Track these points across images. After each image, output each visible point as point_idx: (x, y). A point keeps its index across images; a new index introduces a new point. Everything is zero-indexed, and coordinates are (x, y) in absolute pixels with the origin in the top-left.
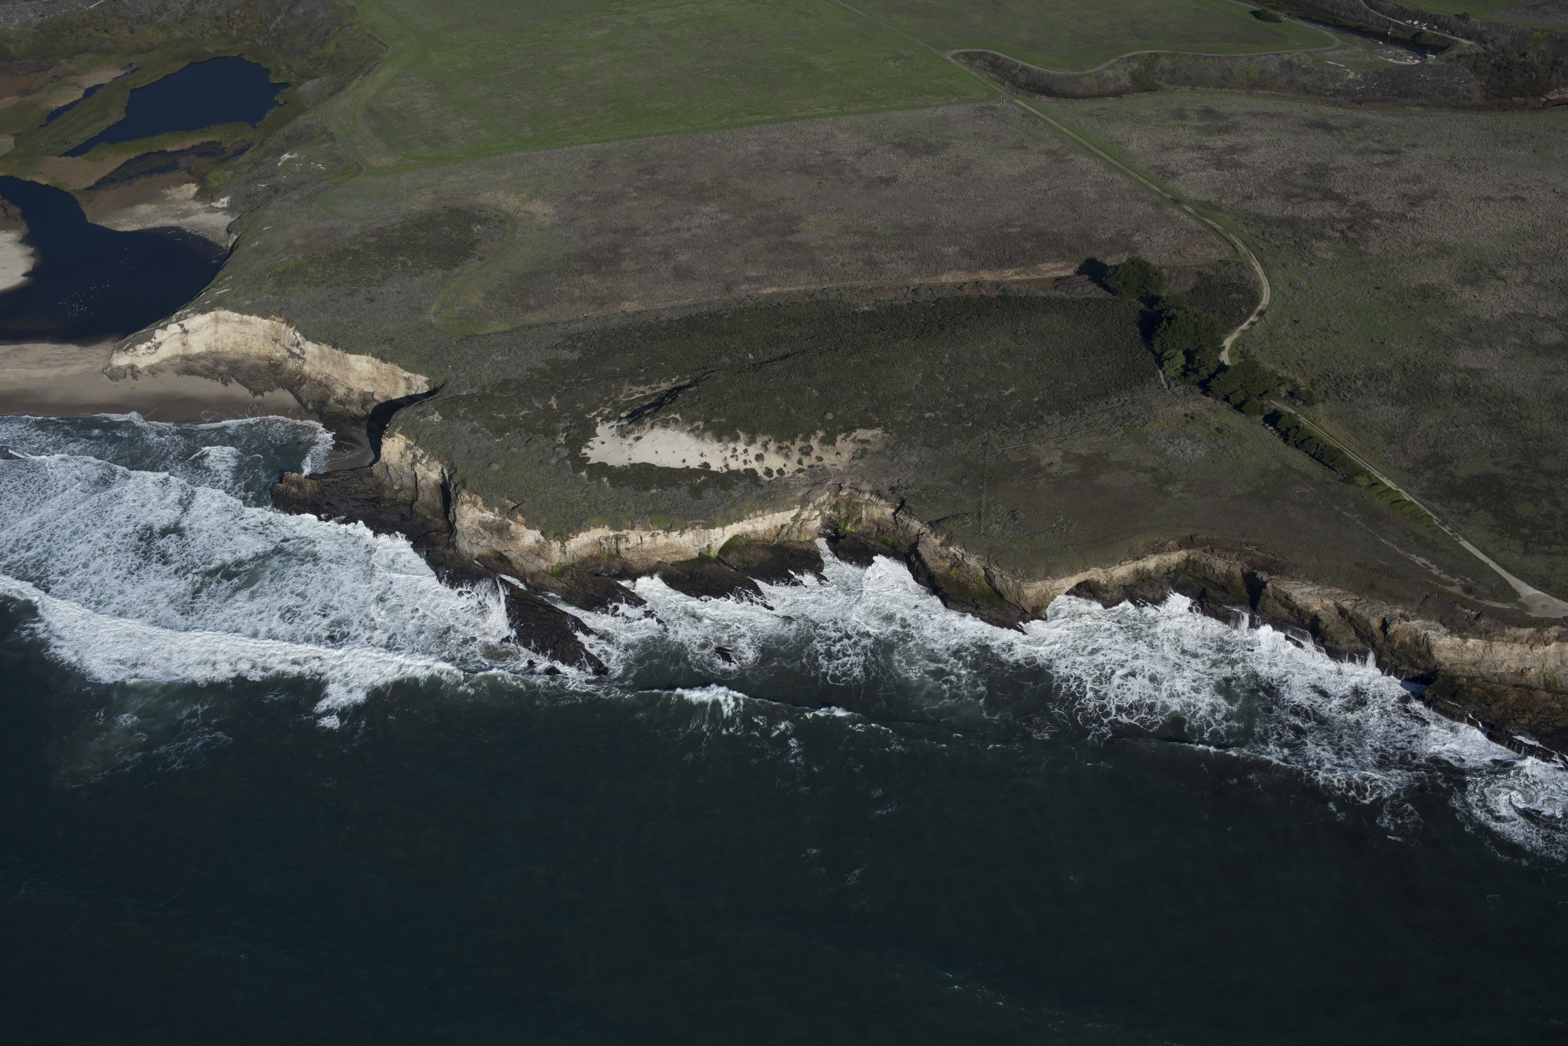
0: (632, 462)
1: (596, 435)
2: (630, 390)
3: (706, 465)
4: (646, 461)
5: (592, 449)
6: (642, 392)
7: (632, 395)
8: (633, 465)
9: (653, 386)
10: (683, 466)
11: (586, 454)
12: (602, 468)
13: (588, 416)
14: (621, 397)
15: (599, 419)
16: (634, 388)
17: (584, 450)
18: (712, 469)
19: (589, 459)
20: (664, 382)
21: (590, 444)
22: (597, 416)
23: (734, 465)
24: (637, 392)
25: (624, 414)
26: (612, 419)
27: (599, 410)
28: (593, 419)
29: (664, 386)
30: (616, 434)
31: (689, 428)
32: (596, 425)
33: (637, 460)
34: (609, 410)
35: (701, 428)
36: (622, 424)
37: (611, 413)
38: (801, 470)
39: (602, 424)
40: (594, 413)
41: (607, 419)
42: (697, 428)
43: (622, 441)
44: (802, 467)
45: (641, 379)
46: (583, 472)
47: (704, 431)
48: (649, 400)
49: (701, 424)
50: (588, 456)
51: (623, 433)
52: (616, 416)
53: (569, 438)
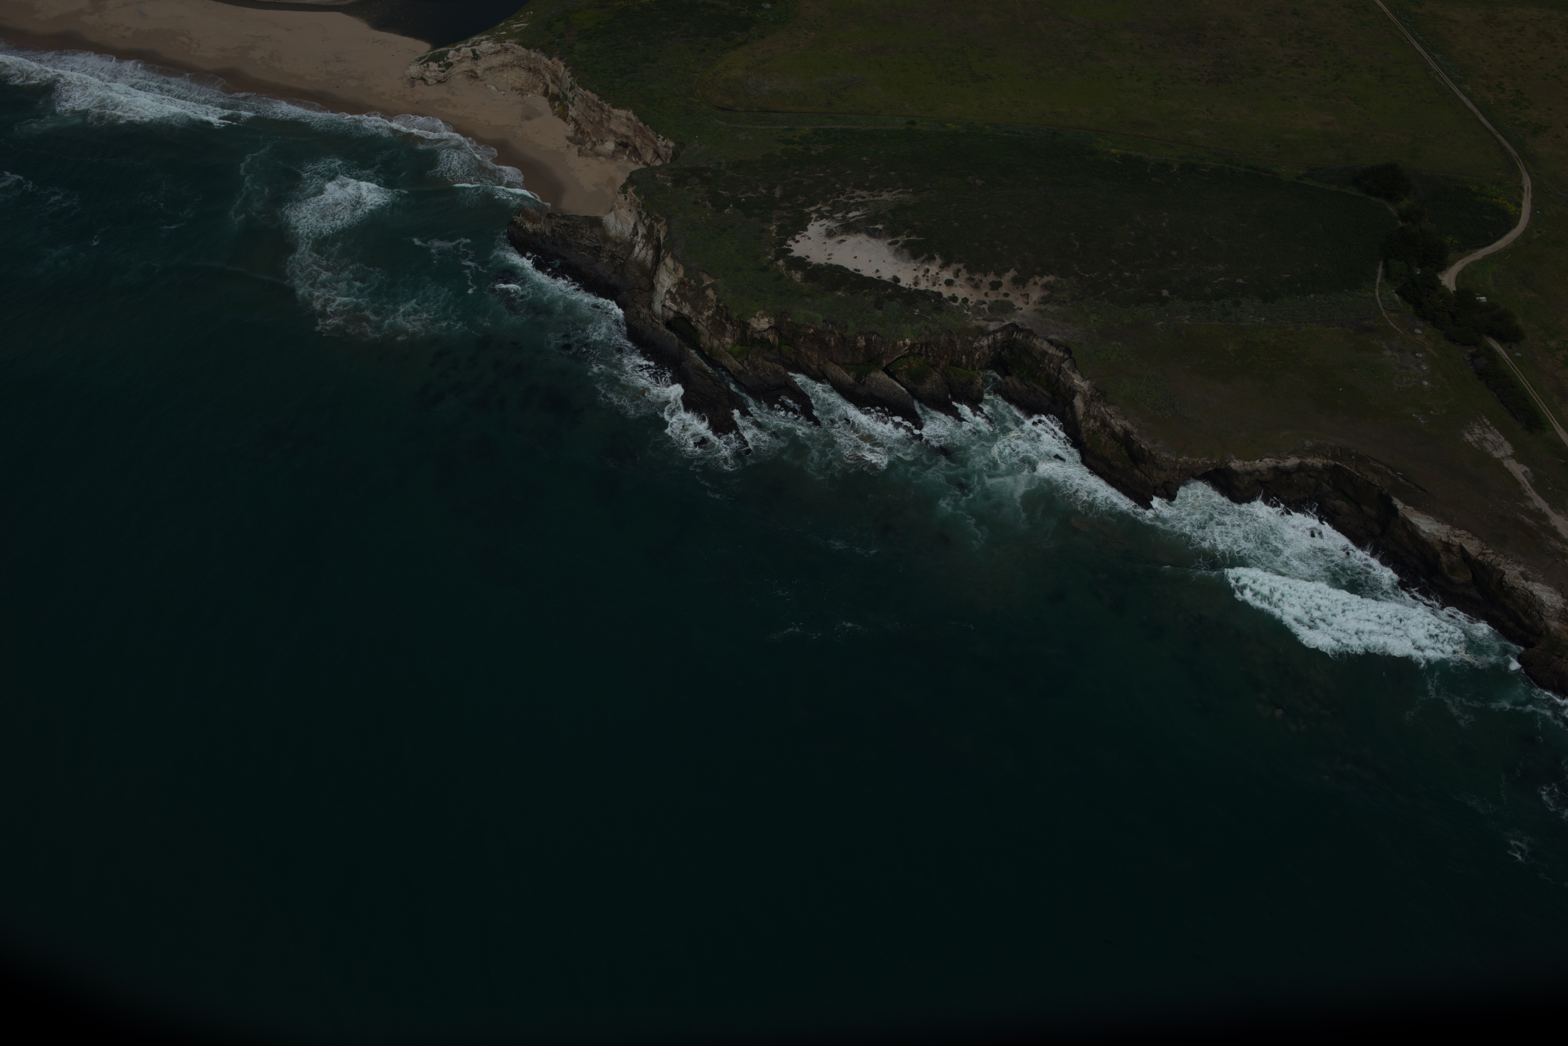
0: (830, 262)
1: (806, 230)
2: (853, 192)
3: (896, 279)
4: (842, 265)
5: (797, 242)
6: (863, 198)
7: (853, 198)
8: (830, 267)
9: (875, 193)
10: (875, 276)
11: (790, 246)
12: (800, 263)
13: (807, 210)
14: (842, 198)
15: (814, 216)
16: (858, 192)
17: (790, 242)
18: (901, 284)
19: (792, 251)
20: (888, 191)
21: (798, 237)
22: (815, 211)
23: (923, 285)
24: (859, 197)
25: (839, 215)
26: (827, 218)
27: (818, 206)
28: (810, 214)
29: (885, 196)
30: (824, 233)
31: (890, 241)
32: (810, 220)
33: (834, 261)
34: (827, 208)
35: (900, 243)
36: (832, 225)
37: (828, 211)
38: (984, 303)
39: (816, 221)
40: (813, 208)
41: (822, 217)
42: (897, 242)
43: (827, 240)
44: (986, 299)
45: (867, 184)
46: (781, 262)
47: (903, 246)
48: (867, 206)
49: (902, 239)
50: (792, 248)
51: (830, 234)
52: (830, 215)
53: (780, 228)
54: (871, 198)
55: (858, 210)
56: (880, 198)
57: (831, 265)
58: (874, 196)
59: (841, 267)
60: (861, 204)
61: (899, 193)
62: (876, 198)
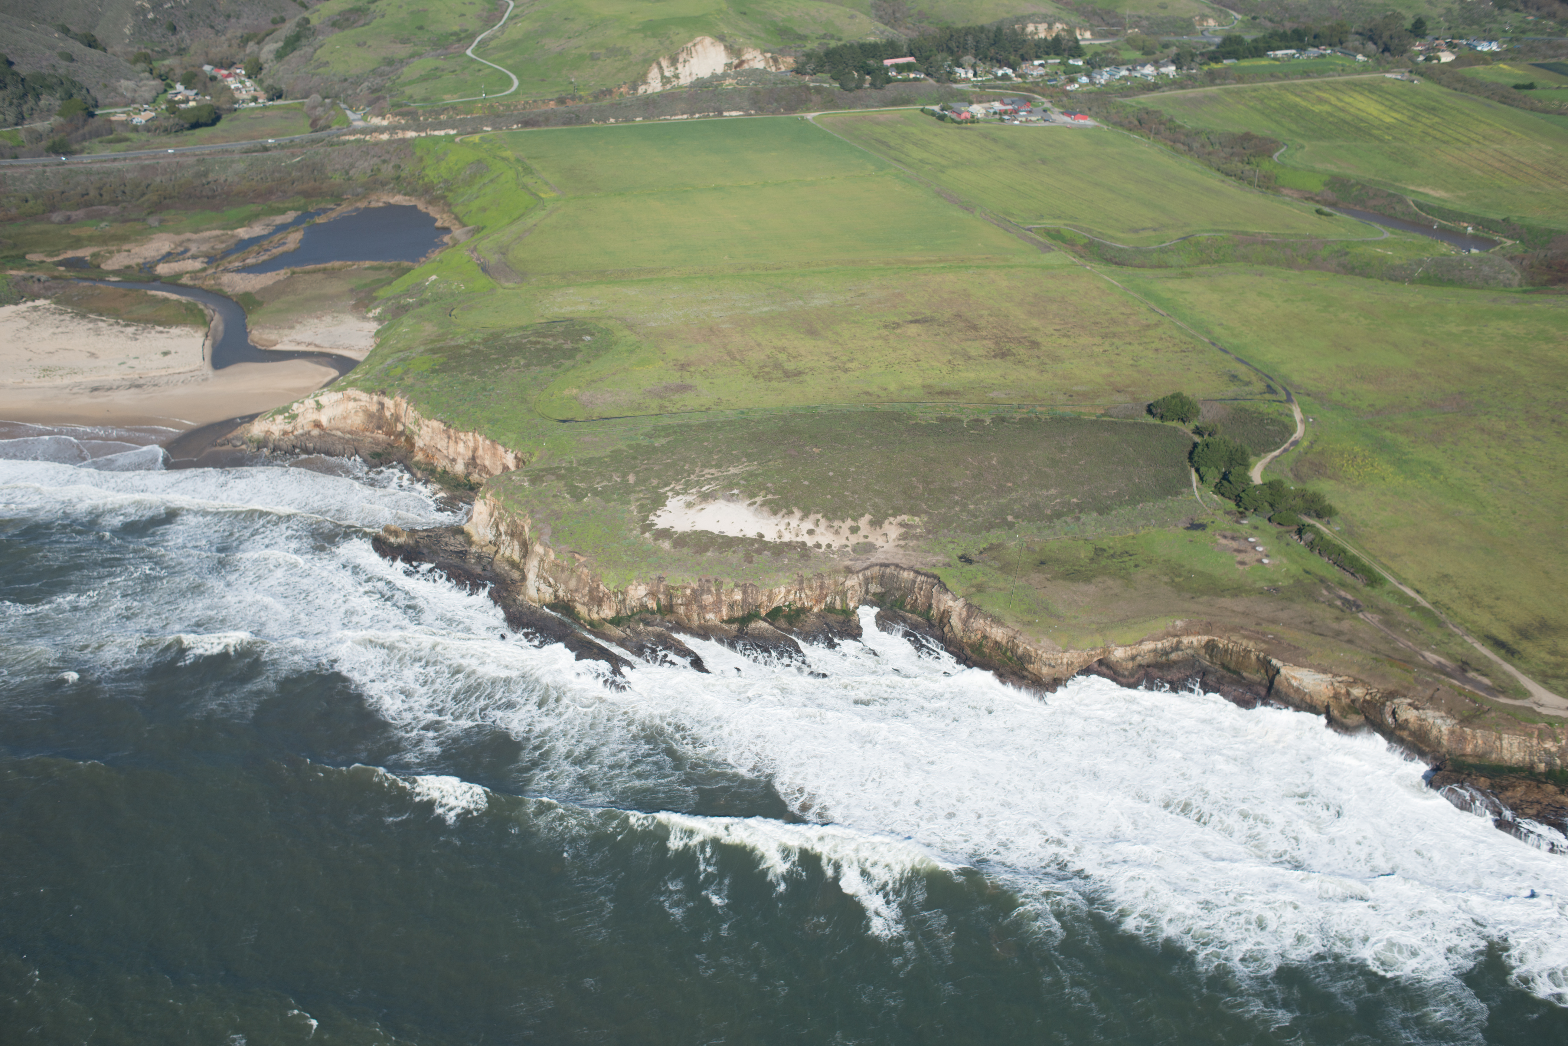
0: (694, 529)
1: (665, 506)
2: (702, 471)
3: (761, 536)
4: (706, 529)
5: (659, 516)
6: (712, 474)
7: (703, 475)
8: (694, 532)
9: (723, 469)
10: (740, 535)
11: (653, 520)
12: (666, 533)
13: (661, 491)
14: (692, 477)
15: (670, 494)
16: (707, 471)
18: (766, 539)
19: (656, 524)
20: (734, 466)
21: (658, 513)
22: (669, 490)
23: (787, 538)
24: (708, 474)
25: (694, 491)
26: (683, 494)
27: (672, 486)
29: (733, 470)
30: (683, 506)
31: (748, 502)
32: (667, 498)
33: (699, 527)
34: (681, 486)
35: (758, 503)
36: (689, 498)
37: (682, 489)
38: (847, 546)
39: (673, 497)
40: (667, 489)
41: (678, 494)
42: (755, 503)
43: (687, 511)
44: (849, 544)
45: (713, 463)
46: (647, 535)
47: (761, 505)
48: (718, 479)
49: (759, 500)
50: (655, 522)
51: (689, 505)
52: (685, 492)
53: (642, 507)
54: (720, 474)
55: (710, 483)
57: (696, 531)
58: (722, 471)
59: (707, 532)
60: (712, 479)
61: (745, 466)
62: (726, 473)
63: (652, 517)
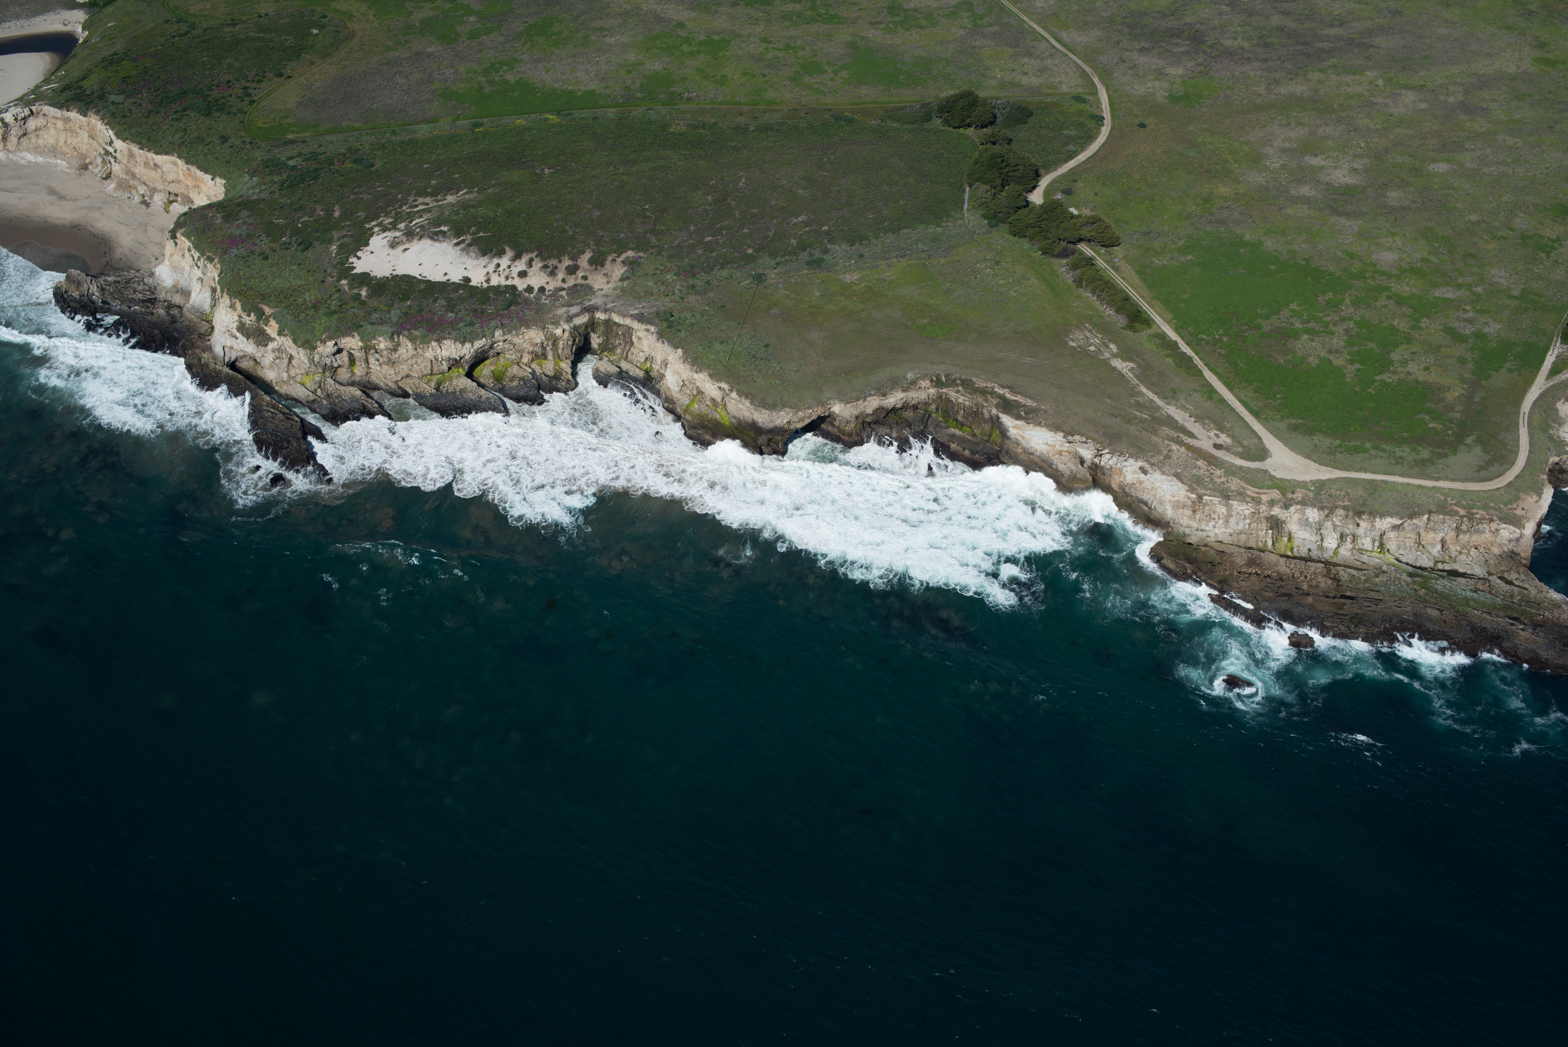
0: (394, 273)
1: (368, 245)
2: (416, 200)
3: (467, 280)
4: (407, 273)
5: (359, 258)
6: (428, 204)
7: (417, 206)
8: (395, 277)
9: (439, 198)
10: (444, 279)
11: (353, 263)
12: (365, 279)
13: (367, 226)
14: (404, 208)
15: (376, 229)
16: (421, 200)
18: (472, 284)
19: (354, 268)
20: (451, 195)
21: (359, 254)
22: (376, 226)
23: (495, 281)
24: (422, 204)
25: (402, 226)
26: (389, 230)
27: (381, 219)
28: (372, 228)
29: (450, 199)
30: (387, 245)
31: (455, 241)
32: (372, 235)
33: (400, 272)
34: (390, 220)
35: (467, 242)
36: (395, 236)
37: (390, 223)
38: (563, 289)
39: (378, 235)
40: (374, 223)
41: (384, 230)
42: (463, 241)
43: (391, 252)
44: (565, 286)
45: (429, 190)
46: (344, 282)
47: (469, 245)
48: (431, 211)
49: (468, 238)
50: (354, 265)
51: (393, 245)
52: (394, 227)
53: (341, 247)
54: (435, 204)
55: (421, 217)
56: (445, 202)
57: (397, 275)
58: (438, 201)
59: (409, 276)
60: (424, 210)
61: (463, 194)
62: (441, 203)
63: (351, 260)
